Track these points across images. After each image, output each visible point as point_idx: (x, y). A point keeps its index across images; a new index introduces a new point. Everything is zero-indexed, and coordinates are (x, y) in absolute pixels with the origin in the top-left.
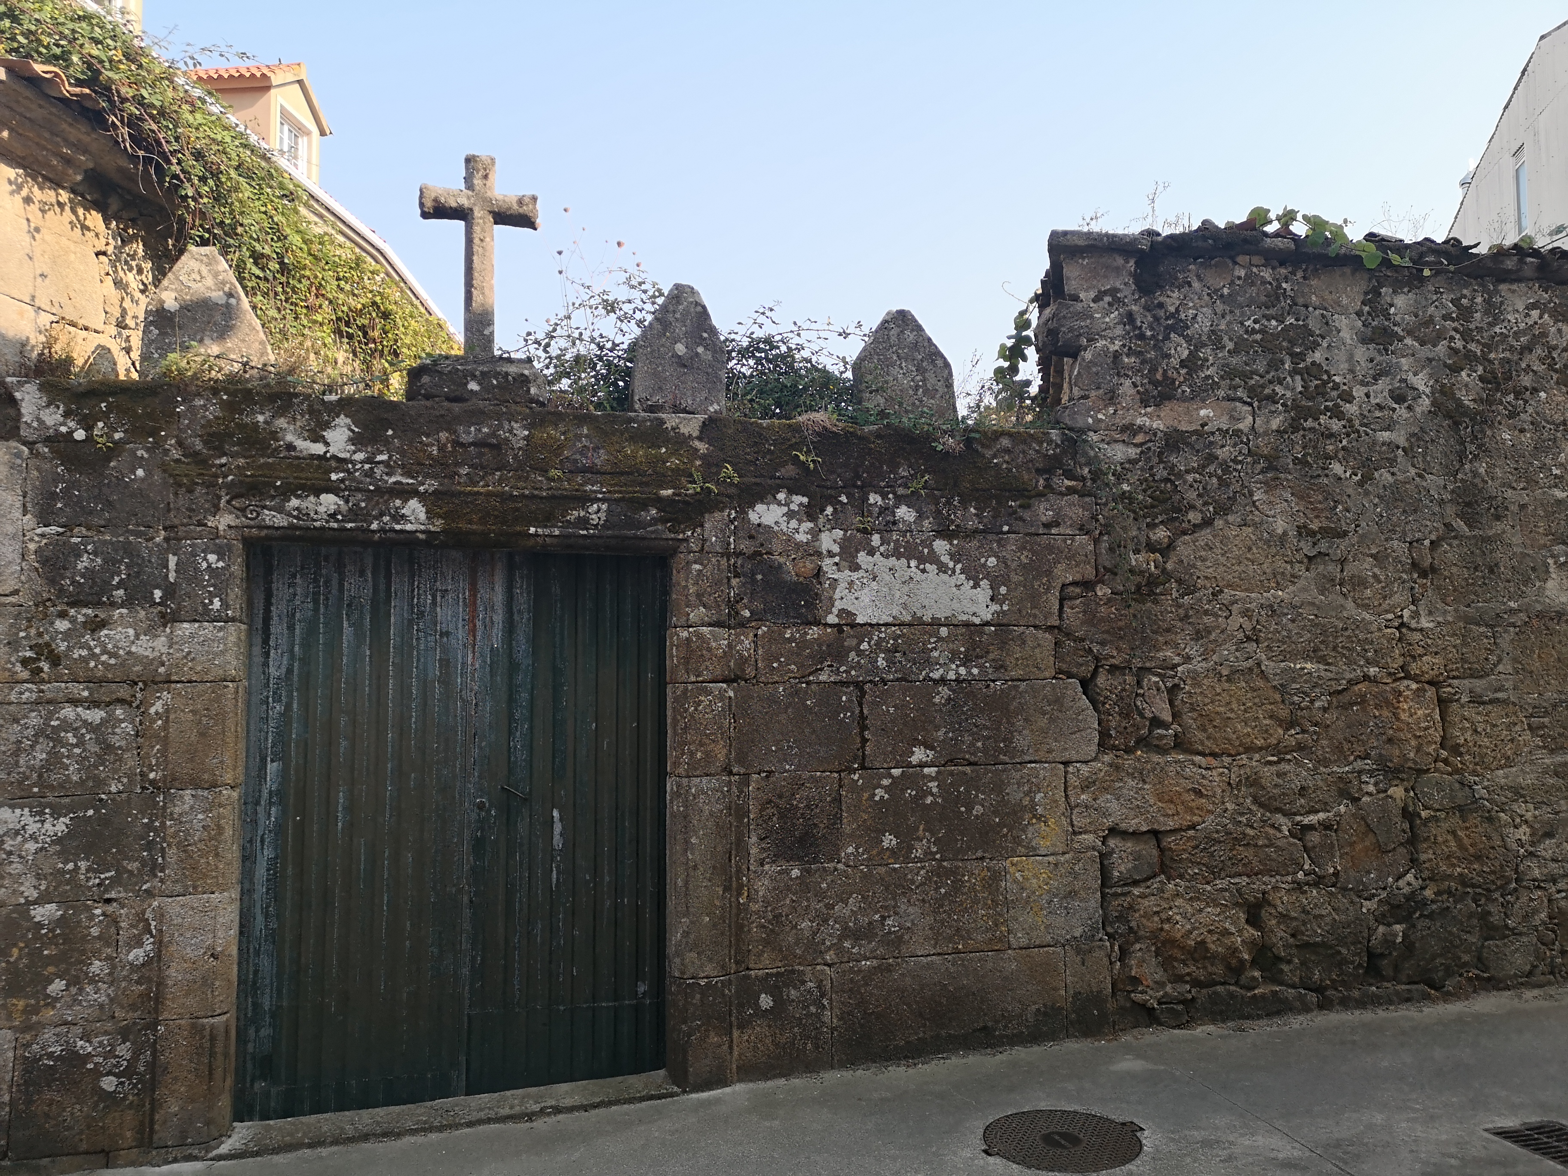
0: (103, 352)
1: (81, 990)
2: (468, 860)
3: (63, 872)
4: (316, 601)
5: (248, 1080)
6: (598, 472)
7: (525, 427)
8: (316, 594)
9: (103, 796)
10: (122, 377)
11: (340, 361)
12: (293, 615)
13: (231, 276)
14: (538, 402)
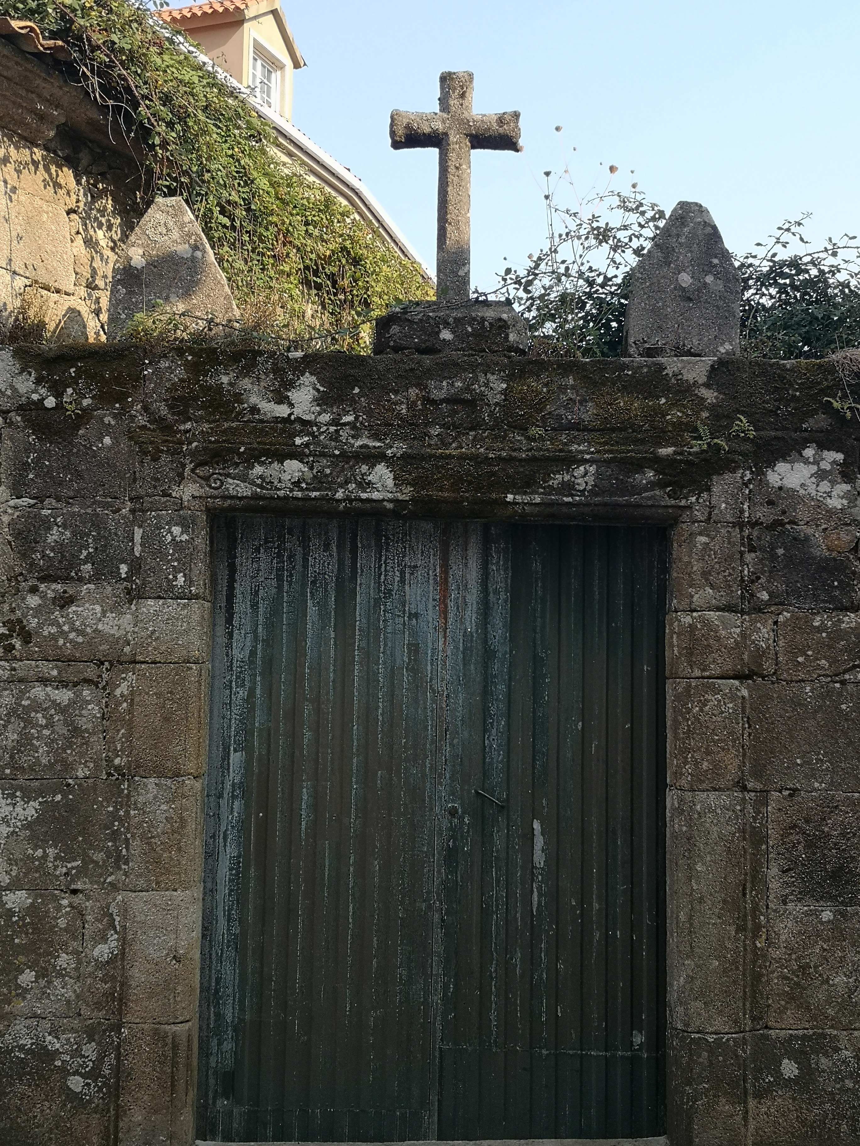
0: (73, 314)
1: (49, 982)
2: (439, 872)
3: (33, 859)
4: (279, 578)
5: (211, 1095)
6: (586, 429)
7: (503, 380)
8: (280, 570)
9: (70, 781)
10: (91, 340)
11: (309, 313)
12: (257, 592)
13: (197, 227)
14: (517, 350)
